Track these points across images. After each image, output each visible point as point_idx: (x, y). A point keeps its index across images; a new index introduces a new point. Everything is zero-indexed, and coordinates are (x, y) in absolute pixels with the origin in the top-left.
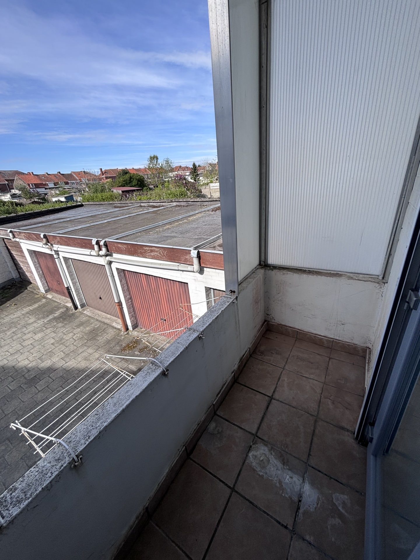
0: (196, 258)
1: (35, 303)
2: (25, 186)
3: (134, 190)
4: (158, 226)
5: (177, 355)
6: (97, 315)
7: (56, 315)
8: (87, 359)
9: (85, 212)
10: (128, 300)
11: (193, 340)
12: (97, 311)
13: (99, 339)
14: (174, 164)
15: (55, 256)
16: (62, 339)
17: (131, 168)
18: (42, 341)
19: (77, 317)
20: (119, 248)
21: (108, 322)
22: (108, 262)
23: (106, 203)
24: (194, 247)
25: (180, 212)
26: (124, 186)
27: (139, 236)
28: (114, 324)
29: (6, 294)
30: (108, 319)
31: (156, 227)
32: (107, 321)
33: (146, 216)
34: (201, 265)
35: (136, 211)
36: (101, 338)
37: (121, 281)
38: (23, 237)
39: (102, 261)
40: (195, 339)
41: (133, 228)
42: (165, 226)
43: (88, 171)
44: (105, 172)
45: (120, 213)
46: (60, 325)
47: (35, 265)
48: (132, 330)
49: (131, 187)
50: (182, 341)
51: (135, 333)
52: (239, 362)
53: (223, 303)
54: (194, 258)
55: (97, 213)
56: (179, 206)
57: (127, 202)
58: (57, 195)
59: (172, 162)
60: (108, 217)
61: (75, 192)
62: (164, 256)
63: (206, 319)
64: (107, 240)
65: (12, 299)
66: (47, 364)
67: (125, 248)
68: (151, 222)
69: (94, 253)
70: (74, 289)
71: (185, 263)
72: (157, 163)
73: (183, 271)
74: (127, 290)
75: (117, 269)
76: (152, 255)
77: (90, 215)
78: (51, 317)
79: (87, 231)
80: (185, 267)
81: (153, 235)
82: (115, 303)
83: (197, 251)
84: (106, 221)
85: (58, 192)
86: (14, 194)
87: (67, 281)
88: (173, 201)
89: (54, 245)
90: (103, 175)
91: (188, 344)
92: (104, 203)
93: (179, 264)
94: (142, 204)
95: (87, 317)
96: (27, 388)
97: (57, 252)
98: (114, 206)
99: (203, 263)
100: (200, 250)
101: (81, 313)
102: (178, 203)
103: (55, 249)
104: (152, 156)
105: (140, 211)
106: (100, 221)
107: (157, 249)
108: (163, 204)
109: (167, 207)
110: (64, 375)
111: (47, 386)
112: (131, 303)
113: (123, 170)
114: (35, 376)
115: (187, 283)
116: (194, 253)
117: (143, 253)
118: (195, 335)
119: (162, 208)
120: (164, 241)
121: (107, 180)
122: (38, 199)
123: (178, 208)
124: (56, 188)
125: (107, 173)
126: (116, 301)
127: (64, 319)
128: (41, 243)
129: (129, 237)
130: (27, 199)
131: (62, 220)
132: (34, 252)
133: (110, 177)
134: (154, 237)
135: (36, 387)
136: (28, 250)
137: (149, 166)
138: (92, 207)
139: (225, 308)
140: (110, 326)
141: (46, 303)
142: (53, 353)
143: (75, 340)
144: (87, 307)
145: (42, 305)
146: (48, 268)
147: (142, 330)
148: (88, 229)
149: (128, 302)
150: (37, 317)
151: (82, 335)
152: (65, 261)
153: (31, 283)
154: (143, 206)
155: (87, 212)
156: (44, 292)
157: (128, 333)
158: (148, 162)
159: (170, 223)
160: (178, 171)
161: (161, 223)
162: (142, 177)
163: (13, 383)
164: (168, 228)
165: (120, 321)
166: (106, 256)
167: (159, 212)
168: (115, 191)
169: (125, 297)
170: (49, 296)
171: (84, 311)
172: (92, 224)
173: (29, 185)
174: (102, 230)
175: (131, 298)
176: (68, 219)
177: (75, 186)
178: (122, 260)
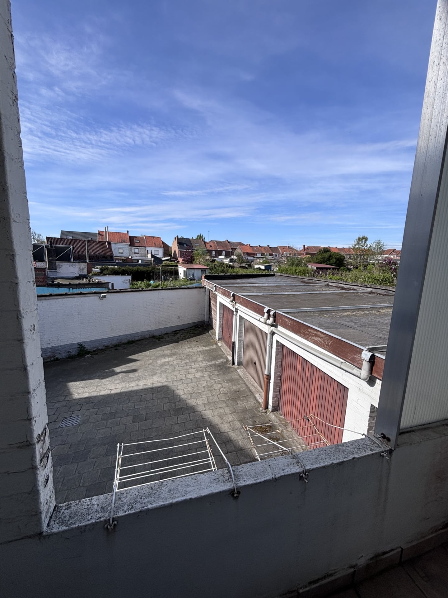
0: (366, 362)
1: (209, 345)
2: (241, 254)
3: (330, 269)
4: (337, 310)
5: (258, 481)
6: (247, 378)
7: (217, 362)
8: (221, 416)
9: (273, 282)
10: (277, 377)
11: (289, 475)
12: (248, 374)
13: (238, 403)
14: (386, 247)
15: (235, 313)
16: (212, 386)
17: (335, 247)
18: (198, 380)
19: (232, 372)
20: (285, 322)
21: (253, 390)
22: (271, 332)
23: (295, 276)
24: (369, 347)
25: (373, 300)
26: (321, 263)
27: (310, 316)
28: (257, 395)
29: (196, 331)
30: (255, 387)
31: (334, 310)
32: (252, 388)
33: (329, 297)
34: (373, 374)
35: (320, 289)
36: (241, 403)
37: (277, 355)
38: (221, 292)
39: (267, 329)
40: (293, 474)
41: (309, 306)
42: (345, 312)
43: (291, 246)
44: (307, 249)
45: (304, 288)
46: (216, 372)
47: (220, 315)
48: (271, 411)
49: (328, 264)
50: (275, 467)
51: (272, 416)
52: (371, 559)
53: (361, 447)
54: (364, 361)
55: (282, 285)
56: (374, 293)
57: (315, 279)
58: (260, 264)
59: (385, 244)
60: (291, 290)
61: (274, 263)
62: (329, 346)
63: (323, 457)
64: (277, 311)
65: (197, 336)
66: (192, 402)
67: (291, 324)
68: (331, 304)
69: (262, 320)
70: (238, 346)
71: (351, 363)
72: (364, 244)
73: (346, 371)
74: (280, 366)
75: (277, 342)
76: (315, 339)
77: (276, 285)
78: (213, 362)
79: (266, 298)
80: (350, 368)
81: (325, 318)
82: (265, 374)
83: (371, 354)
84: (286, 293)
85: (261, 261)
86: (232, 259)
87: (235, 337)
88: (368, 286)
89: (237, 304)
90: (304, 250)
91: (279, 475)
92: (293, 276)
93: (343, 361)
94: (330, 284)
95: (238, 376)
96: (172, 414)
97: (237, 310)
98: (301, 280)
99: (377, 372)
100: (376, 354)
101: (235, 370)
102: (373, 290)
103: (236, 307)
104: (361, 237)
105: (325, 291)
106: (281, 292)
107: (322, 335)
108: (355, 287)
109: (359, 291)
110: (199, 421)
111: (184, 423)
112: (279, 381)
113: (325, 249)
114: (181, 408)
115: (348, 389)
116: (366, 355)
117: (306, 334)
118: (295, 470)
119: (352, 291)
120: (336, 328)
121: (306, 256)
122: (246, 264)
123: (372, 295)
124: (261, 258)
125: (309, 250)
126: (266, 373)
127: (221, 369)
128: (229, 299)
129: (299, 314)
130: (238, 263)
131: (252, 285)
132: (224, 305)
133: (310, 254)
134: (326, 320)
135: (177, 418)
136: (220, 302)
137: (354, 247)
138: (281, 278)
139: (361, 455)
140: (253, 395)
141: (215, 348)
142: (201, 395)
143: (220, 393)
144: (242, 366)
145: (212, 349)
146: (227, 322)
147: (281, 416)
148: (267, 297)
149: (277, 380)
150: (204, 357)
151: (227, 391)
152: (240, 319)
153: (213, 329)
154: (331, 286)
155: (275, 281)
156: (217, 339)
157: (266, 412)
158: (354, 242)
159: (352, 310)
160: (390, 254)
161: (341, 308)
162: (342, 257)
163: (167, 404)
164: (348, 315)
165: (263, 394)
166: (272, 325)
167: (345, 295)
168: (310, 266)
169: (276, 372)
170: (220, 344)
171: (238, 369)
172: (273, 293)
173: (244, 254)
174: (279, 300)
175: (281, 376)
176: (257, 285)
177: (276, 258)
178: (284, 335)
